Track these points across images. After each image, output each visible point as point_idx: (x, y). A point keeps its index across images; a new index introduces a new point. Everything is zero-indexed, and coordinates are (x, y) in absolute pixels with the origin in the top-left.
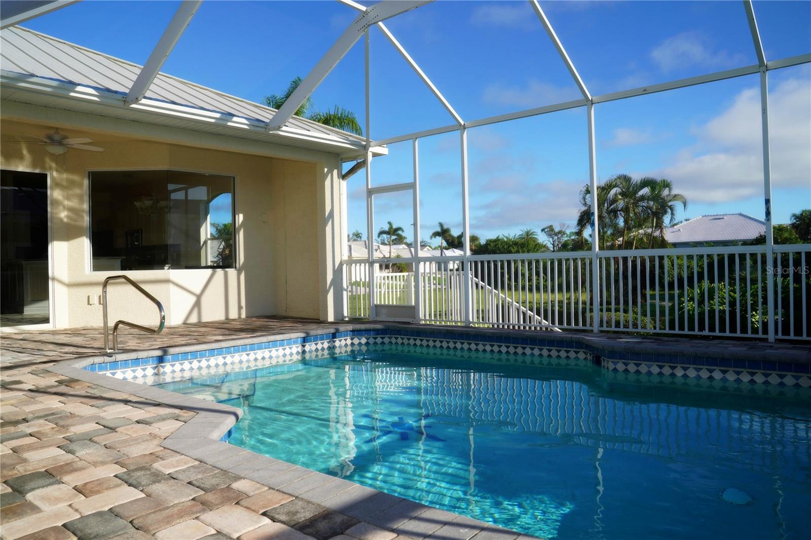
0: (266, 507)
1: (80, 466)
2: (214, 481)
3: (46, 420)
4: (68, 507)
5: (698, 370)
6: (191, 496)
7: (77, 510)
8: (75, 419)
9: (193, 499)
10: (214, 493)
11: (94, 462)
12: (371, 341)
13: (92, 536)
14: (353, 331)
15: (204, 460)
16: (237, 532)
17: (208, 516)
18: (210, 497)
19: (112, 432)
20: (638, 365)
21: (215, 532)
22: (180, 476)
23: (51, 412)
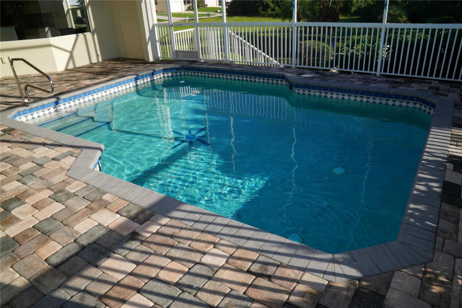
0: (118, 209)
1: (31, 193)
2: (94, 196)
3: (5, 162)
4: (32, 217)
5: (338, 94)
6: (85, 205)
7: (37, 218)
8: (20, 160)
9: (86, 207)
10: (95, 203)
11: (37, 189)
12: (174, 74)
13: (47, 231)
14: (163, 70)
15: (88, 183)
16: (106, 223)
17: (94, 216)
18: (94, 205)
19: (42, 168)
20: (309, 91)
21: (98, 224)
22: (79, 194)
23: (6, 156)
